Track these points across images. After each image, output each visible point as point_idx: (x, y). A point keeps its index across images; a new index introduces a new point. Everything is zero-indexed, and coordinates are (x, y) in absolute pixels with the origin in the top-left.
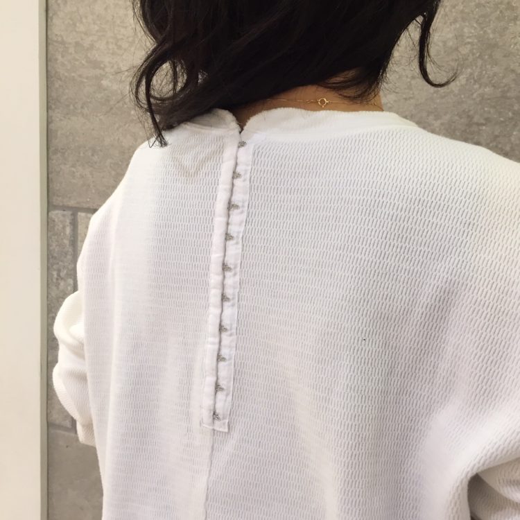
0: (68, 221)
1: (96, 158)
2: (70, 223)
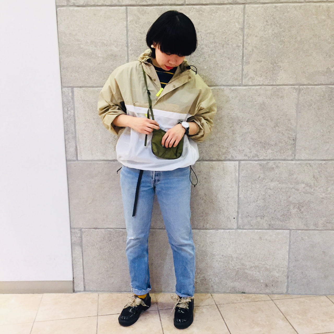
2: (71, 92)
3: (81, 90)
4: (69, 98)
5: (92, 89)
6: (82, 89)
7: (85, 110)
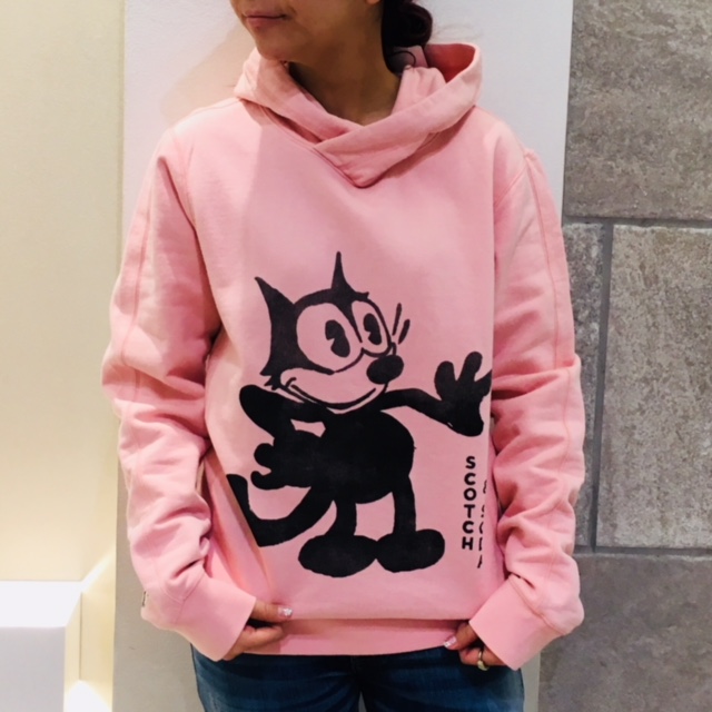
0: (595, 239)
1: (652, 147)
2: (600, 241)
3: (645, 233)
4: (589, 268)
5: (694, 230)
6: (648, 229)
7: (654, 325)
